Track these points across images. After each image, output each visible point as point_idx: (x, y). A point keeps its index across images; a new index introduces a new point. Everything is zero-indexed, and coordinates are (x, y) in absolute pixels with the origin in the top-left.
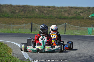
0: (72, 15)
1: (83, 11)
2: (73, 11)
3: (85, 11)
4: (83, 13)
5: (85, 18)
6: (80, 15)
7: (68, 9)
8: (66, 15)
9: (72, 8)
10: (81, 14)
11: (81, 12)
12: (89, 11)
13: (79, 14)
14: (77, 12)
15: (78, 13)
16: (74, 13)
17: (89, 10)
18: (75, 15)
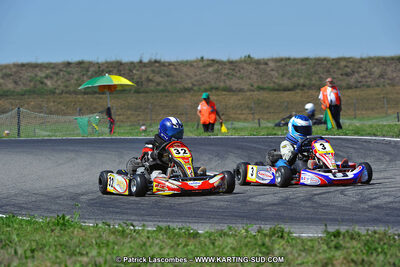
0: (24, 85)
1: (53, 73)
2: (26, 74)
3: (57, 74)
4: (51, 77)
5: (57, 91)
6: (46, 84)
7: (14, 70)
8: (10, 86)
9: (23, 65)
10: (49, 83)
11: (46, 77)
12: (69, 73)
13: (42, 83)
14: (36, 75)
15: (38, 78)
16: (30, 81)
17: (69, 69)
18: (32, 84)
